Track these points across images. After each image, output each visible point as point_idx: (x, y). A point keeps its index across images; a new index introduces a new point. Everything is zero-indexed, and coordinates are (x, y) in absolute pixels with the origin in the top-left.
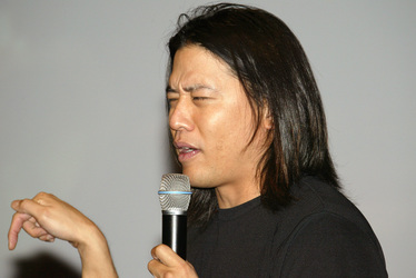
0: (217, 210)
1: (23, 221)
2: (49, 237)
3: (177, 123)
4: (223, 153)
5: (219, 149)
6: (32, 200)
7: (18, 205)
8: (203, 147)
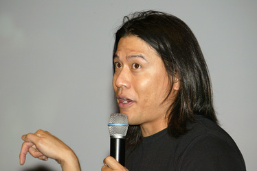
0: (141, 138)
1: (29, 147)
2: (44, 157)
3: (120, 83)
4: (148, 104)
5: (146, 101)
6: (34, 134)
7: (25, 138)
8: (137, 100)
